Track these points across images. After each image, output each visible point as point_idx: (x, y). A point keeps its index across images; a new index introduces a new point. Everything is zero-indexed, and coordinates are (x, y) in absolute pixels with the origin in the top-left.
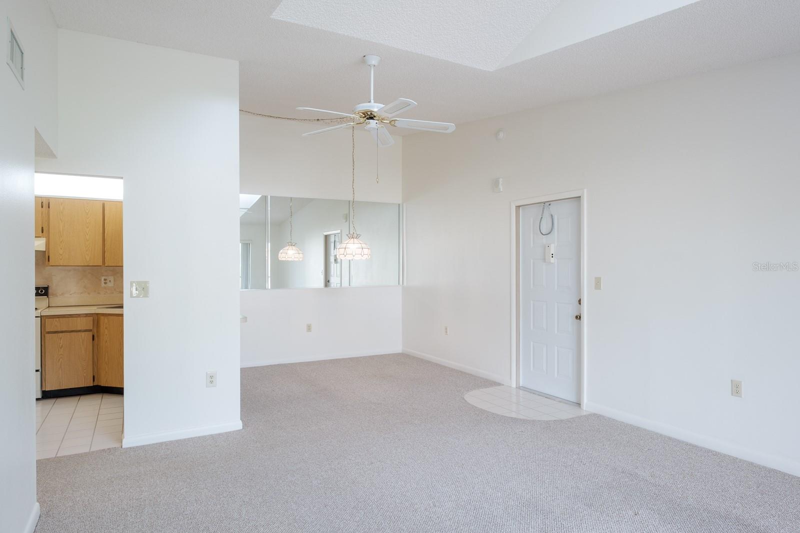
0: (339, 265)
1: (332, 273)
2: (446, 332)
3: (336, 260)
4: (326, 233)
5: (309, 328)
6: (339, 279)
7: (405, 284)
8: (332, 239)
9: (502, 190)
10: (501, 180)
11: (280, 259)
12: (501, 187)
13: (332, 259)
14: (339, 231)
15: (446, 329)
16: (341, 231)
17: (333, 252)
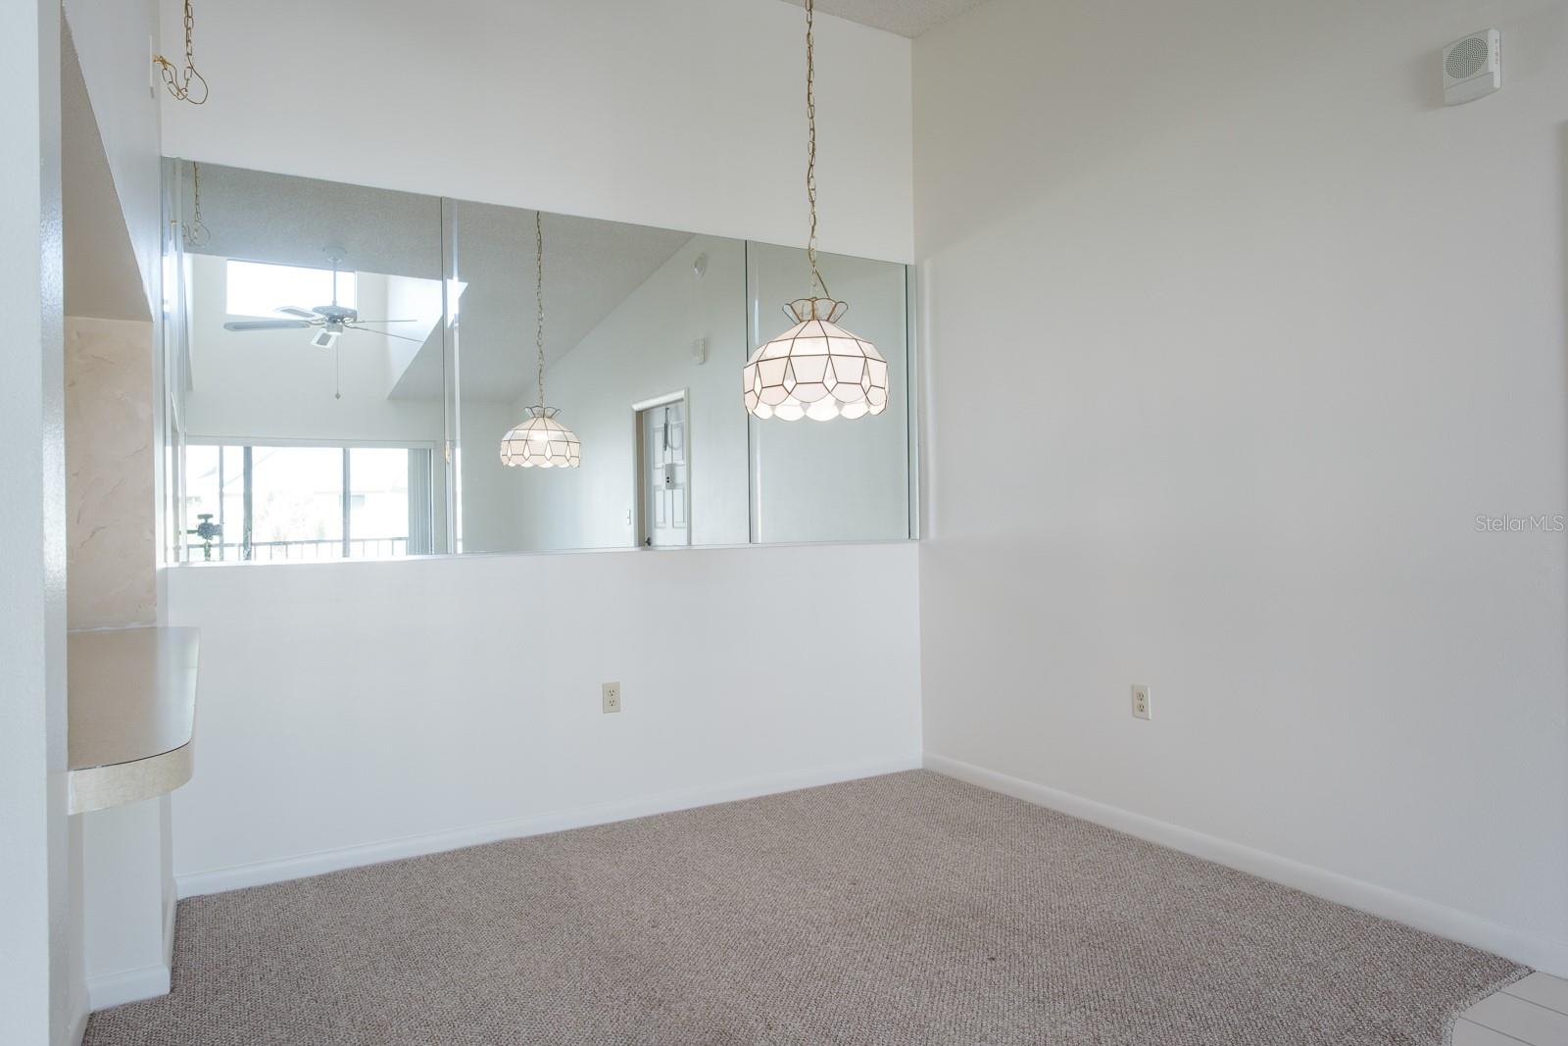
0: (678, 493)
1: (659, 518)
2: (1142, 708)
3: (670, 481)
4: (637, 407)
5: (611, 698)
6: (684, 532)
7: (932, 533)
8: (657, 421)
9: (1497, 83)
10: (1493, 40)
11: (504, 460)
12: (1493, 64)
13: (659, 478)
14: (680, 394)
15: (1141, 697)
16: (688, 392)
17: (660, 458)
